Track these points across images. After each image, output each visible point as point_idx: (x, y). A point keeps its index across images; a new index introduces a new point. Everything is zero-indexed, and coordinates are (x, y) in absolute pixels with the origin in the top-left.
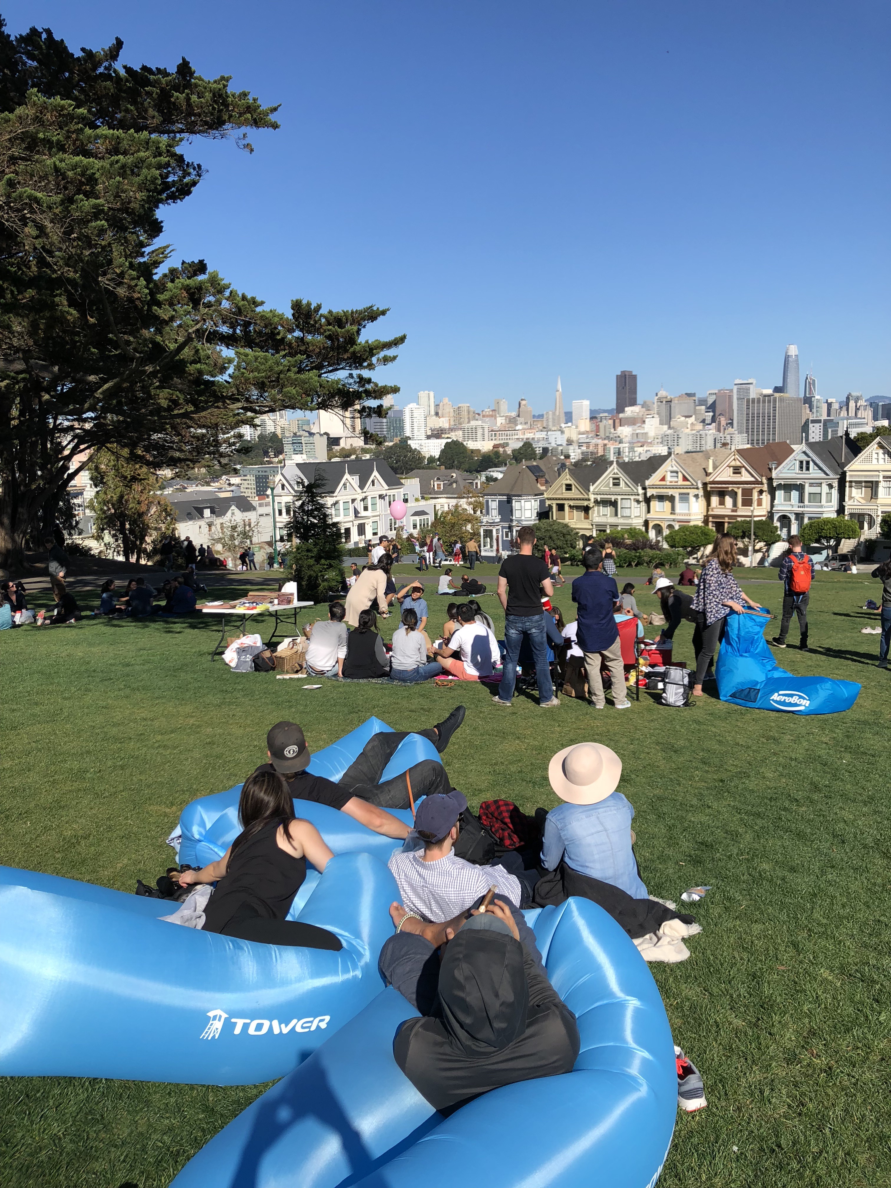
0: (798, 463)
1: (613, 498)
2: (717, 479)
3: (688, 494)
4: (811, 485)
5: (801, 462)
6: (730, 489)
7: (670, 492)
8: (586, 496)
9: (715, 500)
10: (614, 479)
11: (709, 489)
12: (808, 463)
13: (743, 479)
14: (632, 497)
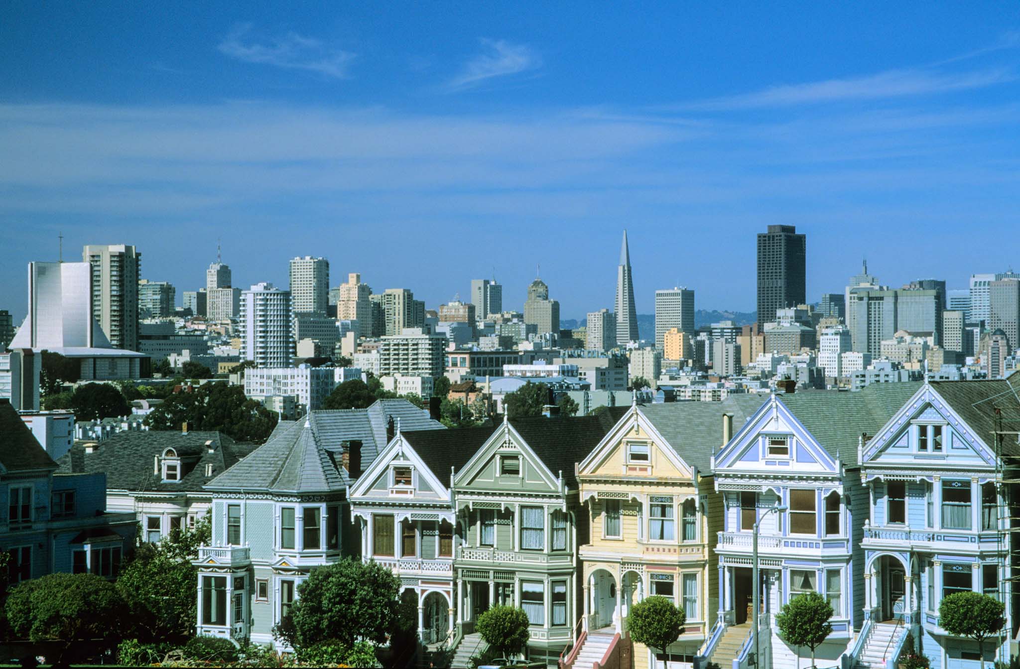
0: (914, 431)
1: (503, 502)
3: (672, 499)
5: (923, 430)
6: (764, 490)
7: (631, 492)
9: (733, 515)
10: (504, 457)
11: (716, 488)
12: (938, 430)
13: (793, 468)
14: (545, 505)
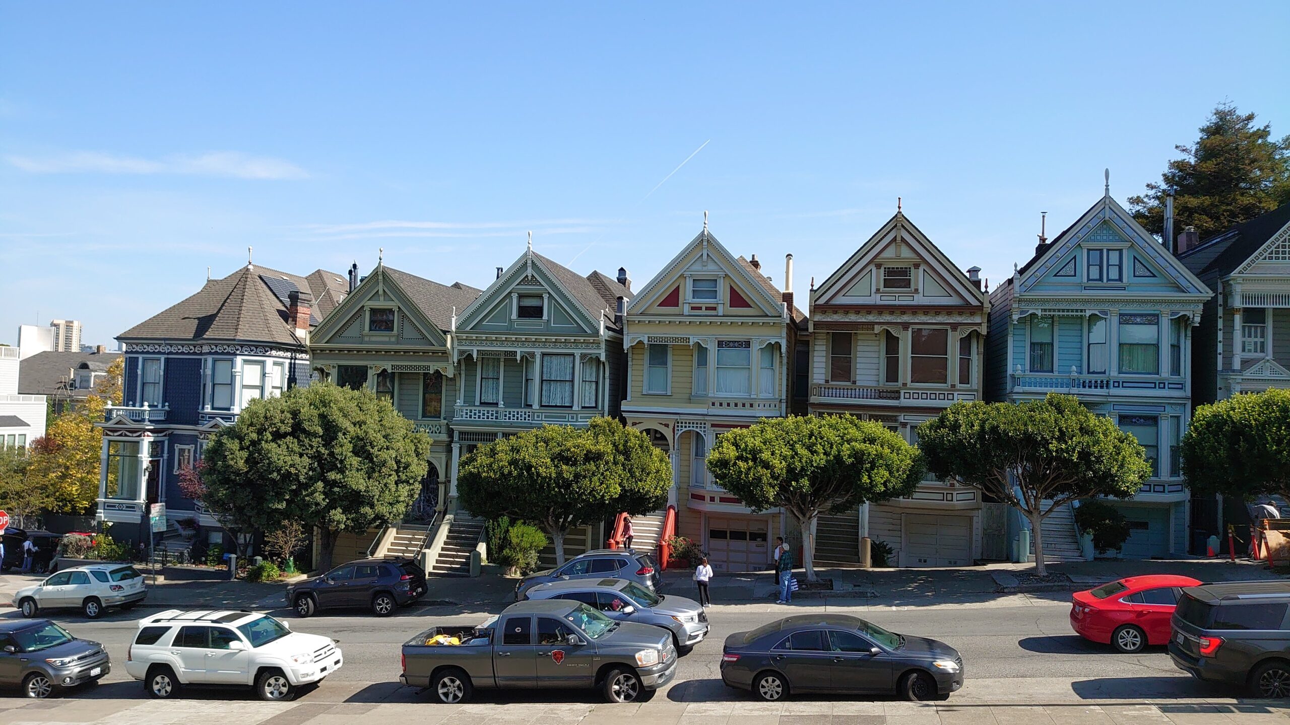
0: (1084, 255)
1: (520, 350)
2: (840, 300)
3: (748, 344)
4: (1126, 319)
7: (694, 335)
8: (437, 348)
13: (919, 300)
14: (578, 353)
